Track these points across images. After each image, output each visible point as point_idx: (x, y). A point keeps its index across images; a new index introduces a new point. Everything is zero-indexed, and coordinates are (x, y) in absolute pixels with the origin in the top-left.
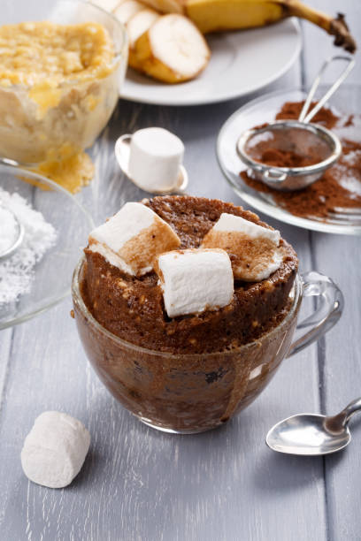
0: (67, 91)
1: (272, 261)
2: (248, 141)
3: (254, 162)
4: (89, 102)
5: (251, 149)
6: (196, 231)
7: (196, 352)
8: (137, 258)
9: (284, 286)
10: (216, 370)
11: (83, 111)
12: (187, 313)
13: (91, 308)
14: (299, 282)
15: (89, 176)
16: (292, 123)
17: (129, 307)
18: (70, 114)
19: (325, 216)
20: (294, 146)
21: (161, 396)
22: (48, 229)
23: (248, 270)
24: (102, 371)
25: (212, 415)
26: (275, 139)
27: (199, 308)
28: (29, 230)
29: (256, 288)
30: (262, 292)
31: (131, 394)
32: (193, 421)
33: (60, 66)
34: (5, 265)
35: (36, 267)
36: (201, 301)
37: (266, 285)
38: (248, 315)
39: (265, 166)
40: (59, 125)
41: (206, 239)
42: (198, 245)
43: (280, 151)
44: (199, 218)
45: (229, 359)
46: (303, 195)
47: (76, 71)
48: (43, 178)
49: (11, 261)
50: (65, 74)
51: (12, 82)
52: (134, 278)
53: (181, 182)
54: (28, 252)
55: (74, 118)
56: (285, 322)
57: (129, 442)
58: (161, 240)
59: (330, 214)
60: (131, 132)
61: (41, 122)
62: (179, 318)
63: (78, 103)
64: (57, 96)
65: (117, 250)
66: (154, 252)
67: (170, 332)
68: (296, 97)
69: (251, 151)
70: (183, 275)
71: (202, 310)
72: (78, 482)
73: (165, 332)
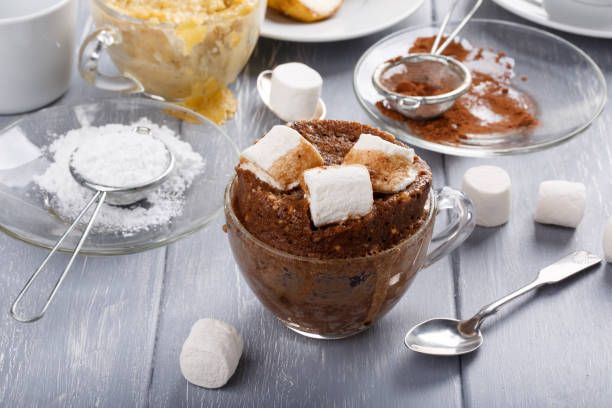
0: (212, 27)
1: (408, 176)
2: (383, 73)
3: (390, 92)
4: (232, 38)
5: (386, 81)
6: (337, 151)
7: (341, 258)
8: (285, 175)
9: (420, 197)
10: (359, 274)
11: (227, 46)
12: (332, 221)
13: (242, 221)
14: (433, 196)
15: (233, 109)
16: (424, 56)
17: (278, 217)
18: (215, 50)
19: (457, 141)
20: (427, 78)
21: (308, 301)
22: (197, 157)
23: (385, 183)
24: (253, 278)
25: (356, 318)
26: (409, 72)
27: (342, 216)
28: (179, 159)
29: (394, 199)
30: (400, 202)
31: (280, 301)
32: (338, 325)
33: (203, 6)
34: (157, 192)
35: (186, 193)
36: (344, 210)
37: (403, 196)
38: (387, 224)
39: (399, 95)
40: (204, 60)
41: (347, 157)
42: (340, 163)
43: (413, 82)
44: (339, 139)
45: (370, 264)
46: (437, 123)
47: (218, 11)
48: (190, 111)
49: (162, 188)
50: (209, 13)
51: (160, 20)
52: (282, 193)
53: (320, 115)
54: (178, 178)
55: (218, 53)
56: (421, 230)
57: (278, 347)
58: (306, 159)
59: (462, 140)
60: (272, 68)
61: (187, 58)
62: (325, 227)
63: (222, 39)
64: (202, 33)
65: (266, 169)
66: (300, 170)
67: (316, 239)
68: (428, 33)
69: (386, 82)
70: (327, 187)
71: (345, 218)
72: (233, 382)
73: (311, 239)
